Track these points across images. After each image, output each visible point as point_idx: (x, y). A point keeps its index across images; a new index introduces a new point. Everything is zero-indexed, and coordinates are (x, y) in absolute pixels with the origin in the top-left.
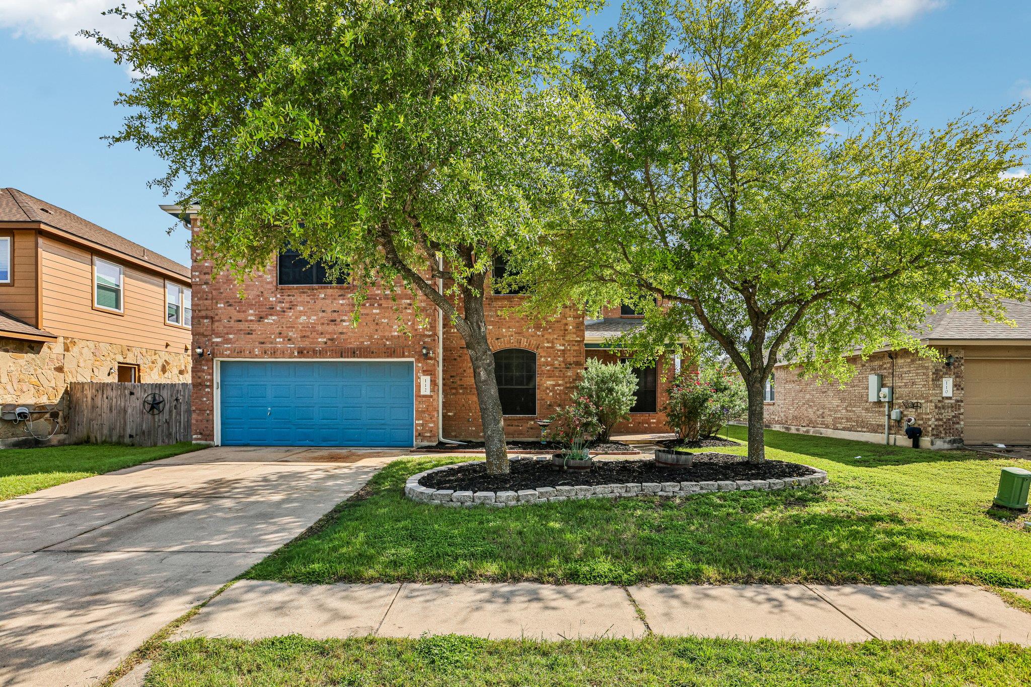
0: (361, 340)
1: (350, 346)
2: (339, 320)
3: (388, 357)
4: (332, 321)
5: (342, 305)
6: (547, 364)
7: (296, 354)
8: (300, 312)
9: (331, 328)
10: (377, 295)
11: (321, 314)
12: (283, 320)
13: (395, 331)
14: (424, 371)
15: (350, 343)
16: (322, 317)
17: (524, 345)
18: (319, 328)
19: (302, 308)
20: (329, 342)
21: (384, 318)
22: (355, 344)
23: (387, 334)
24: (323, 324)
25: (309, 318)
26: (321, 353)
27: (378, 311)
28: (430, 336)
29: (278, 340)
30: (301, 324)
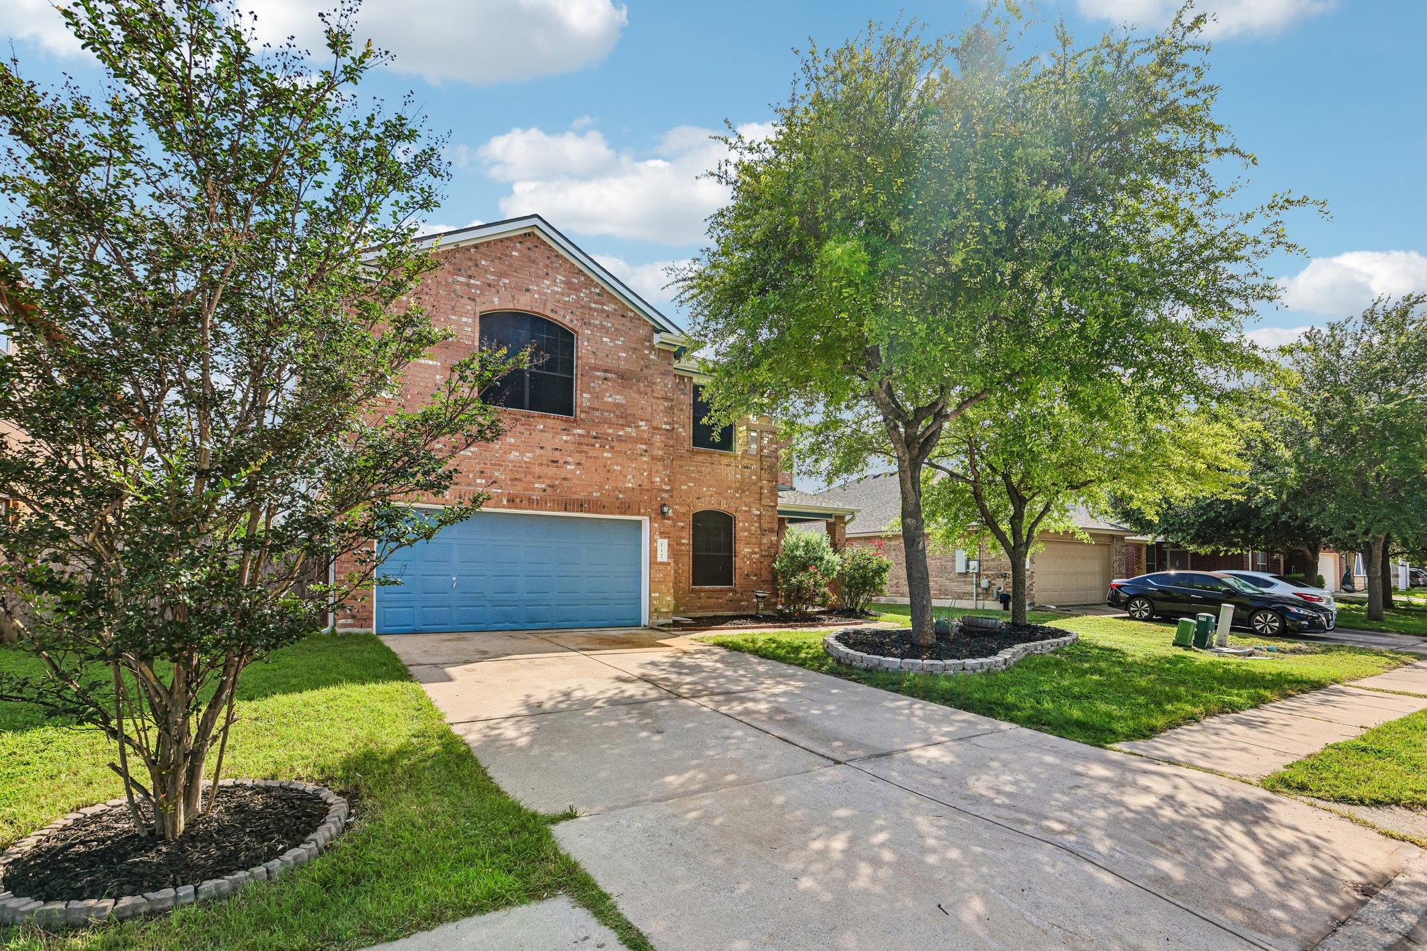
0: (589, 489)
1: (576, 497)
2: (561, 461)
3: (621, 513)
4: (553, 462)
5: (566, 442)
6: (745, 529)
7: (505, 502)
8: (511, 445)
9: (552, 471)
10: (609, 435)
11: (539, 451)
12: (487, 454)
13: (629, 481)
14: (661, 533)
15: (575, 493)
16: (540, 456)
17: (723, 507)
18: (537, 470)
19: (513, 441)
20: (549, 489)
21: (617, 464)
22: (582, 495)
23: (620, 485)
24: (541, 464)
25: (523, 454)
26: (539, 504)
27: (609, 455)
28: (667, 491)
29: (478, 481)
30: (511, 461)
